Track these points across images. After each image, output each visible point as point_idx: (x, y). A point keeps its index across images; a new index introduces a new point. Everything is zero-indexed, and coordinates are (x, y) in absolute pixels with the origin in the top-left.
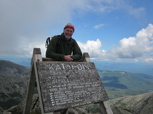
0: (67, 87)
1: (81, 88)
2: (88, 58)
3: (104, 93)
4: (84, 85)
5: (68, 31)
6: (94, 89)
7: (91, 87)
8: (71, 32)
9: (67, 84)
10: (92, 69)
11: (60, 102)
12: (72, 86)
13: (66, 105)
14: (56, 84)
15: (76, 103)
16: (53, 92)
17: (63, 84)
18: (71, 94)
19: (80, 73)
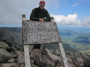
0: (37, 34)
1: (46, 35)
2: (53, 20)
3: (59, 38)
4: (48, 34)
5: (42, 4)
6: (53, 36)
7: (52, 35)
8: (43, 5)
9: (37, 32)
10: (54, 25)
11: (32, 40)
12: (40, 34)
13: (35, 42)
14: (32, 32)
15: (41, 42)
16: (29, 36)
17: (35, 32)
18: (39, 37)
19: (46, 28)
